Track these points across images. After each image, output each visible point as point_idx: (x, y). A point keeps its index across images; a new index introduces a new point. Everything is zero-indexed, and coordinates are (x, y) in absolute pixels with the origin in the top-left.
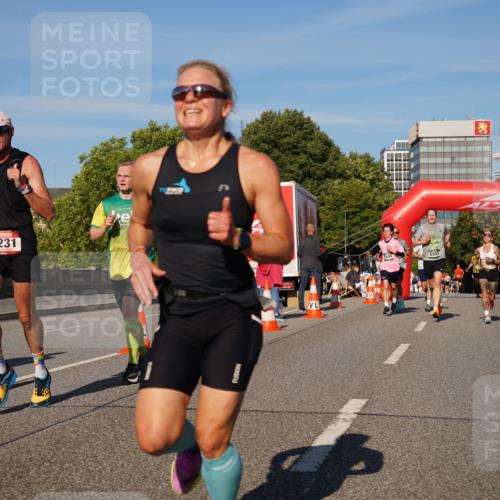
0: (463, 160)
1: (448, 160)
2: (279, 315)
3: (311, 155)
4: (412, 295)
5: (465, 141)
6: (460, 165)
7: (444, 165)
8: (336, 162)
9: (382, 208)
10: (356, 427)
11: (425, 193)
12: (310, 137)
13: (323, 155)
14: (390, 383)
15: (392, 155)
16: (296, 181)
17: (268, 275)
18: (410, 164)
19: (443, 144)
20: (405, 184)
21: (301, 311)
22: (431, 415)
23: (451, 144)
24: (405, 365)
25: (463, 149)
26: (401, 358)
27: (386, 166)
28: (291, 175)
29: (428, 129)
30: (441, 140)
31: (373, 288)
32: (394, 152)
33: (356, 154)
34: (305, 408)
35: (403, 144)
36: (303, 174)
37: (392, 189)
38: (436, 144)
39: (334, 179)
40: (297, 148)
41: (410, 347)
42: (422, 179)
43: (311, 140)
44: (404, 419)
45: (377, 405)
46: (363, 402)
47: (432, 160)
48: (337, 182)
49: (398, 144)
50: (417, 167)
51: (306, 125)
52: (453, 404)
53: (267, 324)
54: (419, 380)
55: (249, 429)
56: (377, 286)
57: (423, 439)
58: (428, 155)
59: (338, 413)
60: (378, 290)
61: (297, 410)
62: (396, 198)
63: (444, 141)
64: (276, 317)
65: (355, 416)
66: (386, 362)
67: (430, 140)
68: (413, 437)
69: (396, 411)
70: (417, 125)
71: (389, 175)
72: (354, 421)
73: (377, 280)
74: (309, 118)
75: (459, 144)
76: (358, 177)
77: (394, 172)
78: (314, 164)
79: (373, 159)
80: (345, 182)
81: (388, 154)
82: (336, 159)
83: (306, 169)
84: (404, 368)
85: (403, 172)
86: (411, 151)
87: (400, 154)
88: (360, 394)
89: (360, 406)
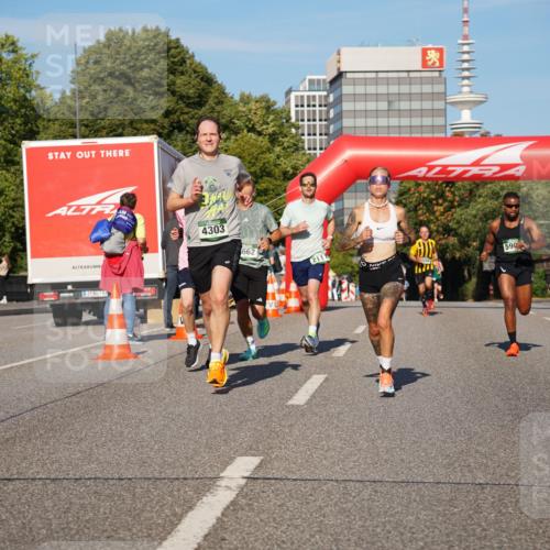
0: (404, 105)
1: (383, 105)
2: (134, 335)
3: (181, 97)
4: (330, 304)
5: (406, 77)
6: (400, 113)
7: (377, 114)
8: (218, 108)
9: (287, 177)
10: (244, 497)
11: (349, 153)
12: (180, 68)
13: (200, 96)
14: (296, 432)
15: (302, 97)
16: (160, 135)
17: (122, 275)
18: (328, 112)
19: (376, 81)
20: (321, 141)
21: (168, 330)
22: (354, 478)
23: (388, 81)
24: (317, 406)
25: (405, 89)
26: (313, 396)
27: (293, 114)
28: (152, 126)
29: (354, 59)
30: (373, 75)
31: (273, 295)
32: (306, 94)
33: (249, 97)
34: (169, 473)
35: (319, 81)
36: (171, 125)
37: (303, 148)
38: (365, 82)
41: (326, 380)
42: (345, 132)
43: (182, 73)
44: (316, 484)
45: (277, 464)
46: (256, 461)
47: (360, 106)
49: (311, 82)
50: (339, 116)
51: (173, 51)
52: (386, 461)
54: (337, 426)
55: (83, 506)
56: (280, 291)
57: (343, 511)
58: (355, 97)
59: (218, 478)
60: (282, 297)
61: (157, 475)
62: (308, 161)
63: (377, 77)
64: (130, 339)
65: (243, 482)
66: (290, 402)
67: (357, 75)
68: (327, 510)
69: (305, 474)
70: (339, 54)
72: (242, 489)
73: (280, 283)
74: (178, 40)
75: (399, 81)
76: (252, 129)
77: (306, 123)
78: (186, 110)
79: (275, 103)
80: (233, 137)
81: (296, 97)
82: (220, 103)
83: (174, 117)
84: (317, 410)
85: (318, 123)
86: (329, 92)
87: (314, 97)
88: (251, 449)
89: (252, 467)
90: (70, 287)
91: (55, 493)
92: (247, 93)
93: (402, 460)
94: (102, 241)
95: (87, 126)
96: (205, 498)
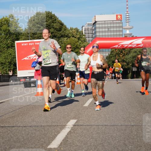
0: (112, 29)
1: (107, 30)
3: (55, 29)
6: (111, 31)
7: (105, 32)
8: (65, 31)
10: (73, 130)
11: (98, 42)
12: (55, 22)
13: (60, 28)
14: (86, 113)
15: (86, 28)
18: (93, 32)
19: (105, 24)
20: (91, 39)
22: (100, 124)
23: (108, 24)
24: (91, 106)
25: (112, 25)
26: (90, 104)
27: (84, 32)
29: (99, 18)
30: (104, 22)
34: (54, 124)
35: (90, 24)
36: (53, 36)
37: (86, 41)
38: (102, 24)
39: (64, 38)
40: (50, 26)
41: (93, 100)
42: (97, 37)
43: (55, 23)
44: (91, 126)
45: (81, 121)
47: (101, 30)
48: (65, 39)
49: (88, 24)
50: (95, 33)
51: (53, 17)
52: (108, 120)
53: (40, 93)
54: (96, 112)
55: (32, 133)
57: (98, 133)
58: (99, 28)
59: (66, 125)
61: (51, 125)
62: (88, 44)
65: (72, 126)
66: (84, 106)
67: (100, 22)
68: (94, 133)
69: (88, 124)
70: (95, 17)
71: (85, 36)
72: (72, 128)
74: (54, 14)
75: (111, 23)
76: (73, 37)
77: (87, 35)
78: (56, 32)
79: (79, 30)
80: (69, 39)
81: (84, 28)
82: (65, 30)
83: (54, 34)
84: (91, 108)
85: (90, 34)
86: (93, 27)
87: (89, 28)
88: (74, 118)
89: (75, 122)
90: (28, 78)
91: (25, 130)
92: (72, 27)
93: (113, 120)
94: (34, 67)
95: (31, 37)
96: (63, 131)
